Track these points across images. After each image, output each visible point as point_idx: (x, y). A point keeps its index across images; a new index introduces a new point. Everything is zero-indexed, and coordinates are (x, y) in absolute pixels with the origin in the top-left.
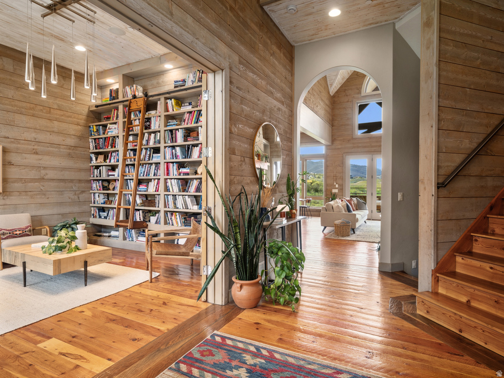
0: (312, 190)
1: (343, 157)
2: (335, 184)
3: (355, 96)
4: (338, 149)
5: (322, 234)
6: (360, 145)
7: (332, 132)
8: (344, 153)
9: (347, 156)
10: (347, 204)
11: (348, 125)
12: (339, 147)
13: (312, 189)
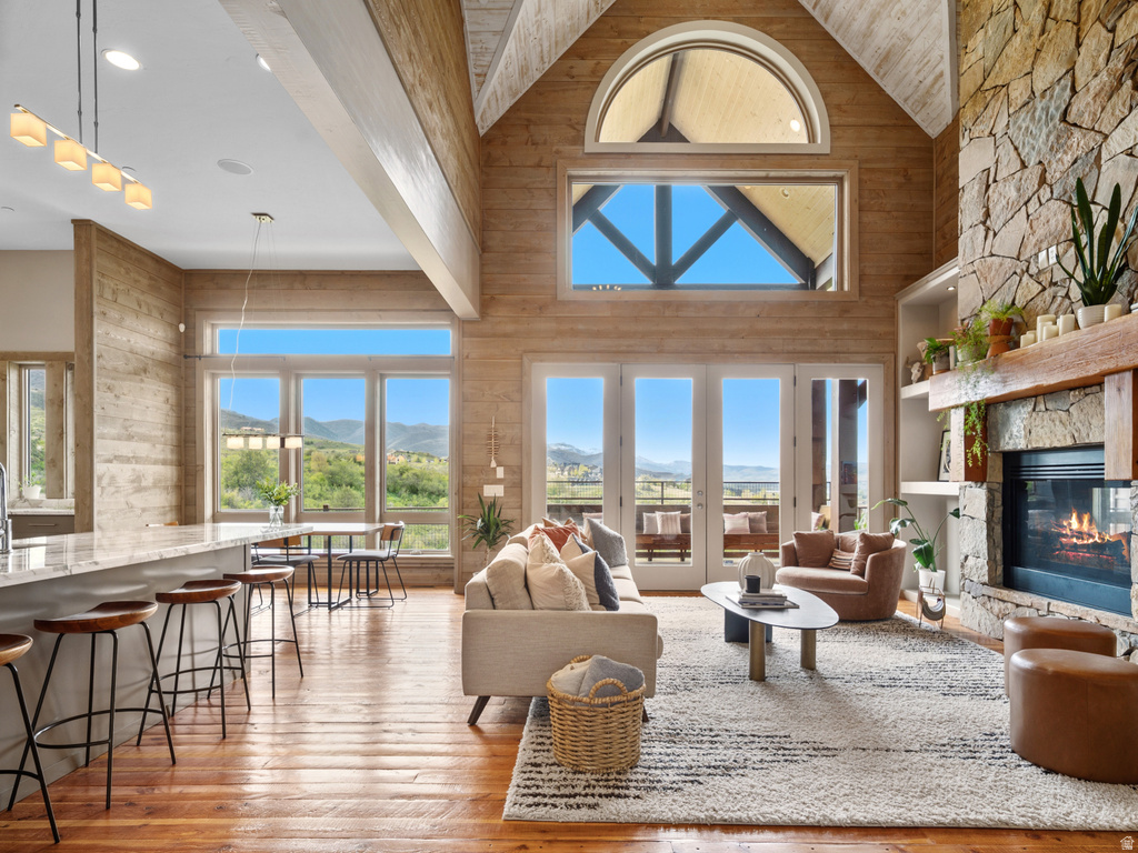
0: (404, 489)
1: (521, 365)
2: (493, 464)
3: (561, 148)
4: (506, 335)
5: (470, 736)
6: (581, 327)
7: (482, 273)
8: (525, 352)
9: (536, 365)
10: (597, 559)
11: (538, 251)
12: (510, 328)
13: (402, 486)
